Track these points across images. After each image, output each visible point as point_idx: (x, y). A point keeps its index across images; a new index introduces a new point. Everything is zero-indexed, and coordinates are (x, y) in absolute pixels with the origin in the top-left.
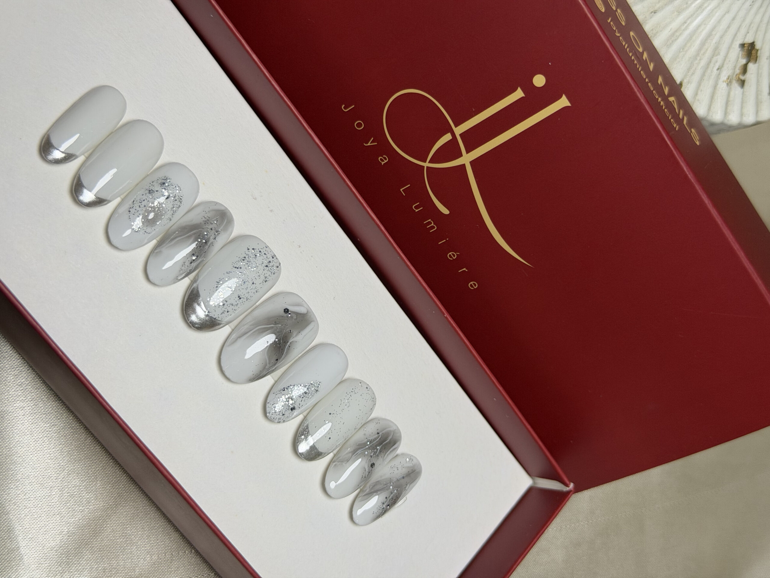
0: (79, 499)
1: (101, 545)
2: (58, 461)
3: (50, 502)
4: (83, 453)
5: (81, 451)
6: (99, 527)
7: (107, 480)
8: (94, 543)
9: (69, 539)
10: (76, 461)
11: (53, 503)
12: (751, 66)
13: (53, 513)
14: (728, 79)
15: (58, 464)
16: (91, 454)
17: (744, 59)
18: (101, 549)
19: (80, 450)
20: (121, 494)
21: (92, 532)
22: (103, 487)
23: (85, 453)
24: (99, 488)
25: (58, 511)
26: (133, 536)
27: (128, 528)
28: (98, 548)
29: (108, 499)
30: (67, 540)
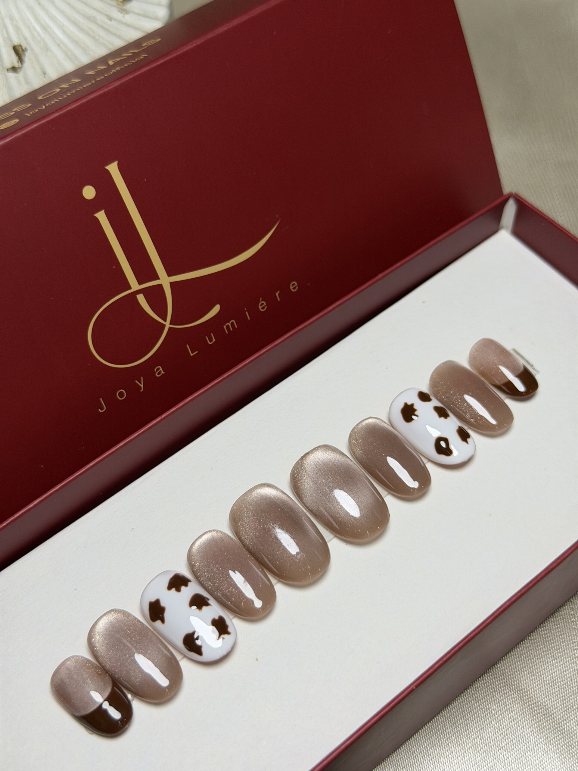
0: (509, 729)
2: (467, 748)
4: (460, 721)
5: (457, 723)
6: (542, 710)
7: (490, 697)
8: (559, 717)
9: (553, 743)
10: (467, 729)
11: (512, 758)
14: (121, 12)
15: (469, 749)
16: (461, 712)
18: (565, 710)
19: (455, 724)
20: (506, 684)
21: (546, 718)
22: (498, 702)
23: (459, 718)
24: (498, 707)
25: (522, 754)
26: (553, 674)
27: (543, 679)
29: (511, 699)
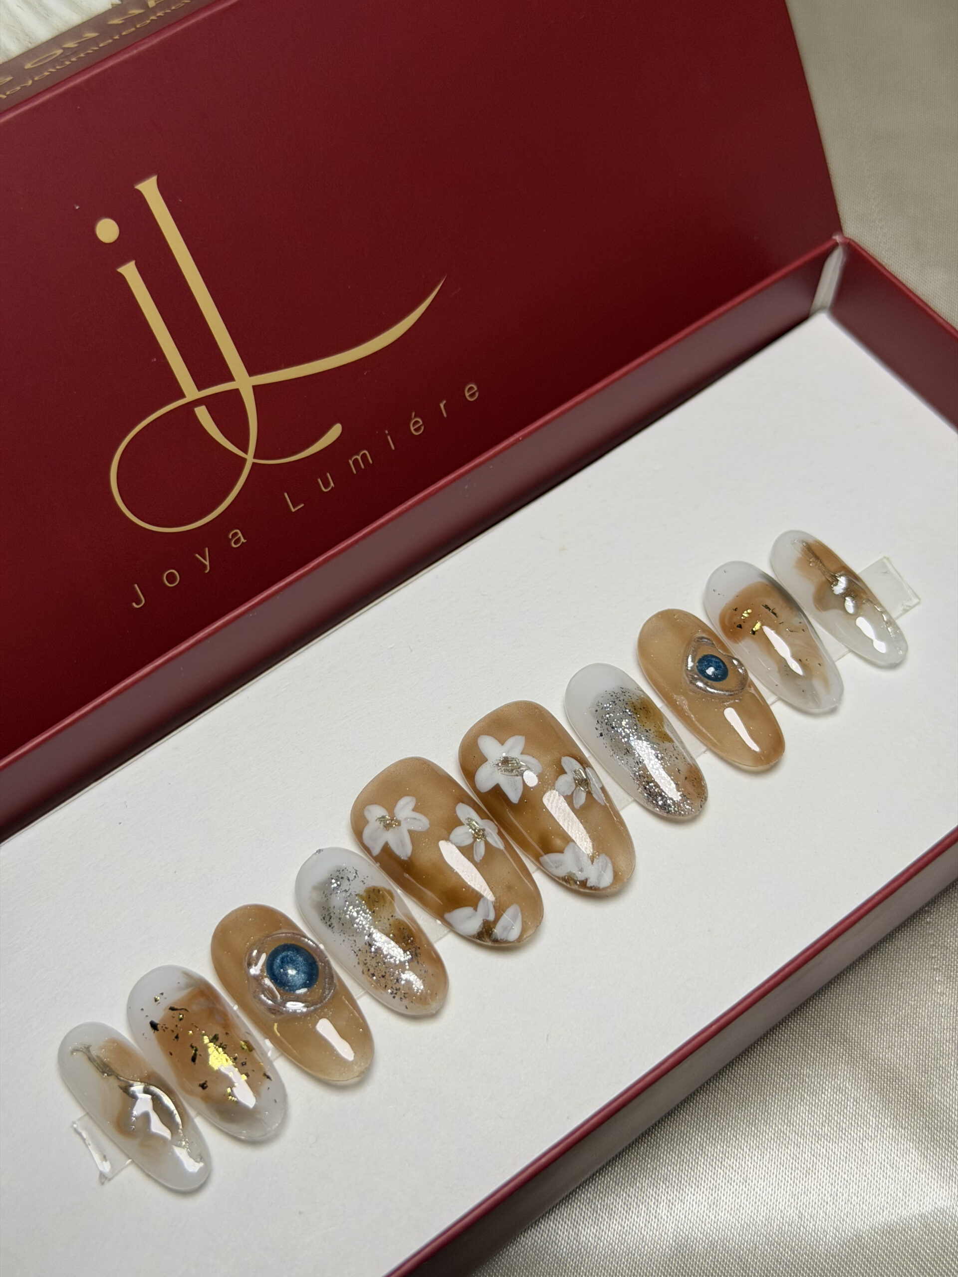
30: (908, 1129)
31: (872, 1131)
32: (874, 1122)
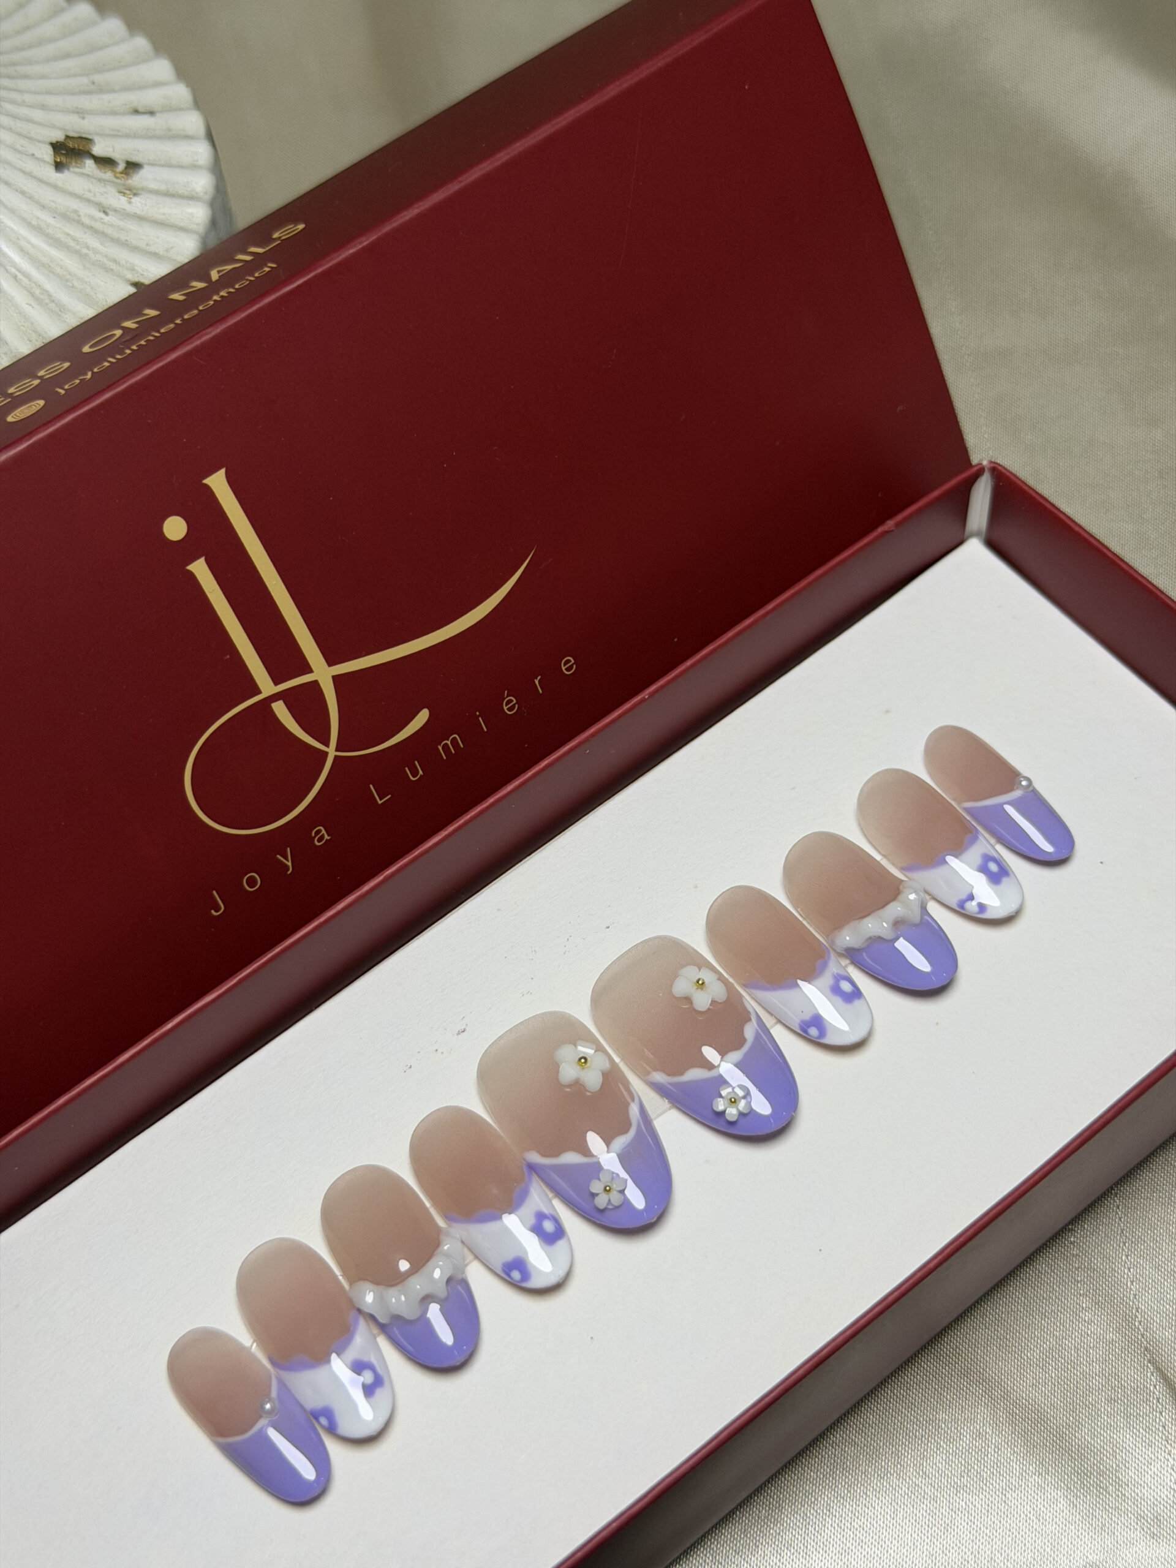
0: (973, 1453)
1: (1064, 1409)
2: (900, 1497)
3: (981, 1511)
4: (883, 1449)
5: (879, 1453)
6: (1028, 1413)
7: (934, 1399)
8: (1060, 1424)
9: (1053, 1471)
10: (898, 1463)
11: (982, 1505)
12: (98, 150)
13: (1003, 1504)
14: (124, 194)
15: (904, 1498)
16: (884, 1432)
17: (85, 163)
18: (1070, 1409)
19: (876, 1456)
20: (961, 1372)
21: (1037, 1427)
22: (950, 1407)
23: (881, 1444)
24: (950, 1415)
25: (999, 1496)
28: (1070, 1415)
30: (1055, 1475)
31: (1016, 1480)
32: (1018, 1470)
